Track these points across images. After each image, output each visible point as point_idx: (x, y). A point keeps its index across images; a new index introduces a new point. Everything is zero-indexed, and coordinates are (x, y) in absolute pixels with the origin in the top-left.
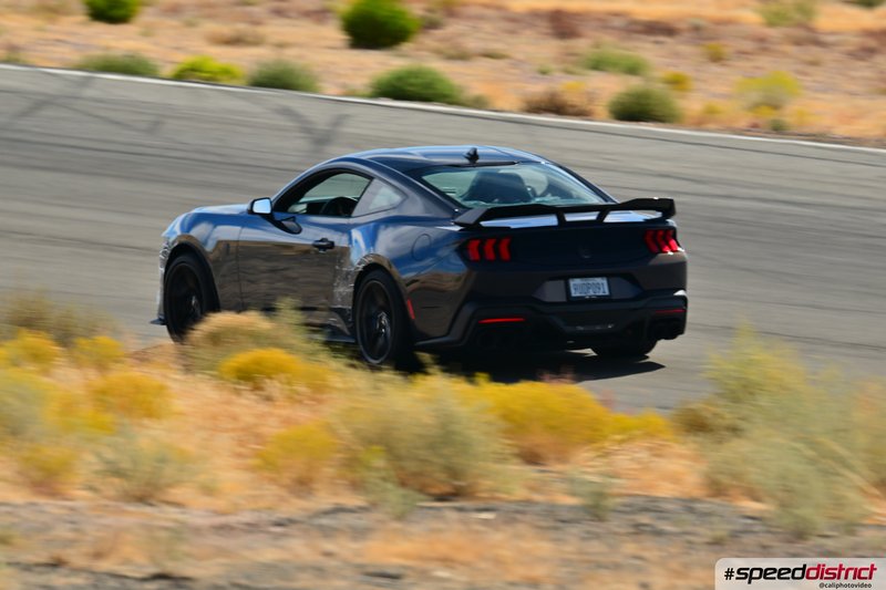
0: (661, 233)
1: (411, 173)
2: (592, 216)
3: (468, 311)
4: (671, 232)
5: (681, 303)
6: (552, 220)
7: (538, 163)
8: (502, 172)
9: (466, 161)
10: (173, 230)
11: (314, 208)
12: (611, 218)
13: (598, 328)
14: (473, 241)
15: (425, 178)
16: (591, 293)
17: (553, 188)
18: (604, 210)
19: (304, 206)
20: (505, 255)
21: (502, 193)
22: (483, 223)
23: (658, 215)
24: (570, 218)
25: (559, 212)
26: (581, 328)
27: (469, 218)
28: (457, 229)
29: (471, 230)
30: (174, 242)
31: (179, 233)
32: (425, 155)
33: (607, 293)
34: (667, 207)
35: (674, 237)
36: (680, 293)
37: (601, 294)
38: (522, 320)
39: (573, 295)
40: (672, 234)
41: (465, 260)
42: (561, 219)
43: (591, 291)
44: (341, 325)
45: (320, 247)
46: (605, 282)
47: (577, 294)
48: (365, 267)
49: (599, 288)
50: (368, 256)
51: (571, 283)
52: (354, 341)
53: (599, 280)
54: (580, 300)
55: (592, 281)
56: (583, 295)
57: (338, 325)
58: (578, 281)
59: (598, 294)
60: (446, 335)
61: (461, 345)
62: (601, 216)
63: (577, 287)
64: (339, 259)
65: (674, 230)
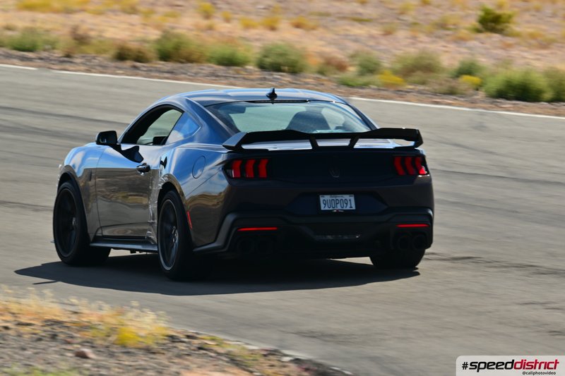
2: (346, 143)
3: (230, 218)
5: (427, 220)
6: (307, 146)
9: (265, 98)
12: (360, 144)
13: (346, 237)
14: (237, 161)
16: (339, 207)
18: (355, 137)
20: (263, 173)
23: (411, 143)
24: (321, 144)
25: (313, 138)
26: (329, 237)
27: (232, 142)
28: (225, 151)
29: (236, 151)
33: (354, 208)
34: (413, 135)
37: (348, 208)
38: (275, 229)
39: (322, 209)
40: (421, 160)
41: (228, 177)
42: (314, 144)
43: (339, 205)
44: (154, 237)
45: (141, 170)
46: (352, 199)
47: (327, 208)
48: (163, 186)
49: (347, 204)
50: (164, 176)
51: (322, 199)
52: (157, 249)
53: (347, 197)
54: (329, 213)
55: (339, 197)
56: (331, 209)
57: (152, 237)
58: (327, 197)
59: (345, 209)
60: (215, 241)
61: (225, 249)
62: (353, 143)
63: (327, 202)
64: (152, 180)
65: (423, 157)
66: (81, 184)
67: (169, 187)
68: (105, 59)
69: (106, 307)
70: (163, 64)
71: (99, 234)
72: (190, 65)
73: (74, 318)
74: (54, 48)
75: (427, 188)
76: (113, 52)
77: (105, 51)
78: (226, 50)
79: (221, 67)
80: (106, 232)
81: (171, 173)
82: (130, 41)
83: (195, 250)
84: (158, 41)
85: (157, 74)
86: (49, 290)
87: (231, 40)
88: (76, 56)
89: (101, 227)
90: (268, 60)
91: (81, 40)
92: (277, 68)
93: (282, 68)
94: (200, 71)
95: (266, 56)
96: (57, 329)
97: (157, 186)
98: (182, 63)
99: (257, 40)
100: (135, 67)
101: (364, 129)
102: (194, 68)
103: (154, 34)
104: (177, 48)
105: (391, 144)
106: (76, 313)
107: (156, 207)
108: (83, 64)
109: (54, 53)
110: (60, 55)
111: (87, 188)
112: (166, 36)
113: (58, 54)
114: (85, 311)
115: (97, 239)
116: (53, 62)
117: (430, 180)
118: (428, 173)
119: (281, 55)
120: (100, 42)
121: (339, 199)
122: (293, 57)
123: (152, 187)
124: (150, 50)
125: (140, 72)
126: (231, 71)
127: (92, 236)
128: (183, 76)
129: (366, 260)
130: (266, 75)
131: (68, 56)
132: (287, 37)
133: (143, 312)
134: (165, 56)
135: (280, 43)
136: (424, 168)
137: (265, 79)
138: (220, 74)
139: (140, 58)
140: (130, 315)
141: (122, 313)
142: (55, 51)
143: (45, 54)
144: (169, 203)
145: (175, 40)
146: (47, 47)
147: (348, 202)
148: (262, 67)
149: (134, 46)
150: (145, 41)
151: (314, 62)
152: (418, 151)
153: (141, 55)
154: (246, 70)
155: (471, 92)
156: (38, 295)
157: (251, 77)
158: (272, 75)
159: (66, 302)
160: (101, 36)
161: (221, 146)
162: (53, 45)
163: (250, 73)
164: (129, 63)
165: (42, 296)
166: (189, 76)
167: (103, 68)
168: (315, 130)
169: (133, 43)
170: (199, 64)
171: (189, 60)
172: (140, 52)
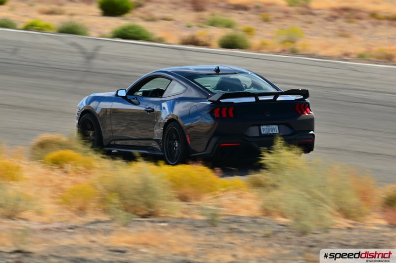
0: (303, 105)
1: (189, 78)
2: (271, 98)
4: (307, 105)
5: (312, 137)
6: (253, 99)
7: (247, 73)
8: (231, 77)
9: (215, 72)
10: (82, 104)
11: (146, 94)
12: (280, 98)
14: (217, 108)
15: (196, 80)
16: (271, 132)
17: (254, 85)
18: (276, 95)
19: (141, 93)
20: (231, 115)
21: (231, 87)
22: (222, 101)
23: (302, 97)
24: (261, 98)
25: (256, 95)
27: (215, 98)
28: (209, 103)
29: (216, 103)
30: (82, 109)
31: (85, 105)
32: (196, 70)
33: (278, 132)
34: (305, 94)
35: (309, 107)
36: (312, 132)
37: (275, 132)
38: (239, 144)
39: (262, 133)
41: (213, 117)
42: (257, 99)
43: (271, 131)
44: (157, 147)
45: (148, 111)
46: (277, 127)
47: (264, 133)
48: (168, 121)
49: (274, 130)
51: (262, 128)
52: (163, 154)
53: (274, 126)
54: (266, 135)
55: (271, 127)
56: (267, 133)
58: (264, 127)
59: (273, 132)
60: (204, 151)
61: (212, 155)
62: (276, 98)
63: (264, 130)
66: (99, 117)
80: (118, 143)
81: (168, 114)
89: (114, 140)
97: (163, 120)
107: (162, 131)
117: (313, 116)
118: (311, 112)
123: (157, 120)
136: (308, 109)
144: (173, 128)
152: (306, 101)
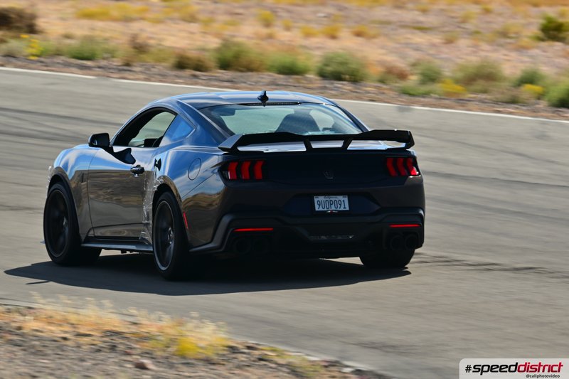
0: (401, 160)
2: (339, 144)
3: (226, 220)
4: (411, 160)
5: (419, 220)
6: (301, 148)
9: (257, 101)
12: (355, 145)
14: (232, 163)
16: (333, 208)
18: (348, 139)
20: (259, 175)
22: (240, 149)
23: (403, 145)
24: (315, 145)
25: (307, 140)
26: (324, 238)
27: (229, 144)
28: (221, 153)
33: (348, 209)
34: (406, 137)
35: (415, 164)
37: (342, 209)
38: (271, 229)
39: (317, 209)
40: (413, 161)
41: (224, 178)
42: (308, 146)
43: (333, 206)
44: (149, 238)
45: (135, 172)
46: (346, 200)
47: (321, 209)
48: (158, 187)
49: (341, 205)
50: (160, 178)
51: (316, 200)
52: (152, 250)
53: (341, 198)
54: (323, 214)
55: (333, 198)
56: (325, 209)
57: (146, 238)
58: (321, 198)
59: (338, 209)
60: (211, 242)
61: (222, 250)
62: (346, 144)
63: (321, 203)
64: (146, 181)
65: (414, 158)
66: (73, 185)
67: (164, 189)
68: (165, 68)
69: (166, 317)
70: (222, 73)
71: (91, 234)
72: (250, 73)
73: (134, 329)
74: (113, 57)
75: (418, 188)
76: (172, 61)
77: (164, 60)
78: (286, 59)
79: (282, 76)
80: (99, 233)
81: (166, 174)
82: (189, 49)
83: (191, 251)
84: (218, 50)
85: (216, 83)
86: (108, 301)
87: (291, 49)
88: (135, 64)
89: (93, 228)
90: (329, 69)
91: (140, 48)
92: (337, 77)
93: (343, 76)
94: (259, 79)
95: (327, 65)
96: (117, 340)
97: (152, 188)
98: (241, 71)
99: (318, 48)
100: (195, 76)
101: (356, 131)
102: (254, 76)
103: (214, 43)
104: (237, 56)
105: (383, 145)
106: (135, 324)
107: (151, 208)
108: (142, 72)
109: (113, 61)
110: (119, 64)
111: (78, 189)
112: (226, 44)
113: (117, 62)
114: (144, 321)
115: (88, 240)
116: (111, 71)
117: (422, 181)
118: (420, 174)
119: (342, 64)
120: (160, 50)
121: (333, 199)
122: (353, 66)
123: (146, 189)
124: (210, 59)
125: (200, 81)
126: (291, 79)
127: (83, 237)
128: (243, 85)
129: (357, 260)
130: (327, 83)
131: (128, 65)
132: (347, 45)
133: (203, 322)
134: (225, 65)
135: (341, 51)
136: (415, 169)
137: (325, 88)
138: (280, 83)
139: (199, 67)
140: (190, 325)
141: (181, 324)
142: (114, 59)
143: (103, 63)
144: (164, 204)
145: (235, 48)
146: (106, 55)
147: (341, 203)
148: (323, 75)
149: (193, 54)
150: (204, 50)
151: (375, 71)
152: (410, 152)
153: (201, 63)
154: (306, 79)
155: (533, 101)
156: (97, 306)
157: (311, 86)
158: (332, 84)
159: (125, 312)
160: (160, 45)
161: (217, 148)
162: (111, 54)
163: (310, 81)
164: (188, 72)
165: (101, 306)
166: (250, 85)
167: (163, 77)
168: (307, 132)
169: (193, 52)
170: (260, 73)
171: (249, 68)
172: (199, 61)
